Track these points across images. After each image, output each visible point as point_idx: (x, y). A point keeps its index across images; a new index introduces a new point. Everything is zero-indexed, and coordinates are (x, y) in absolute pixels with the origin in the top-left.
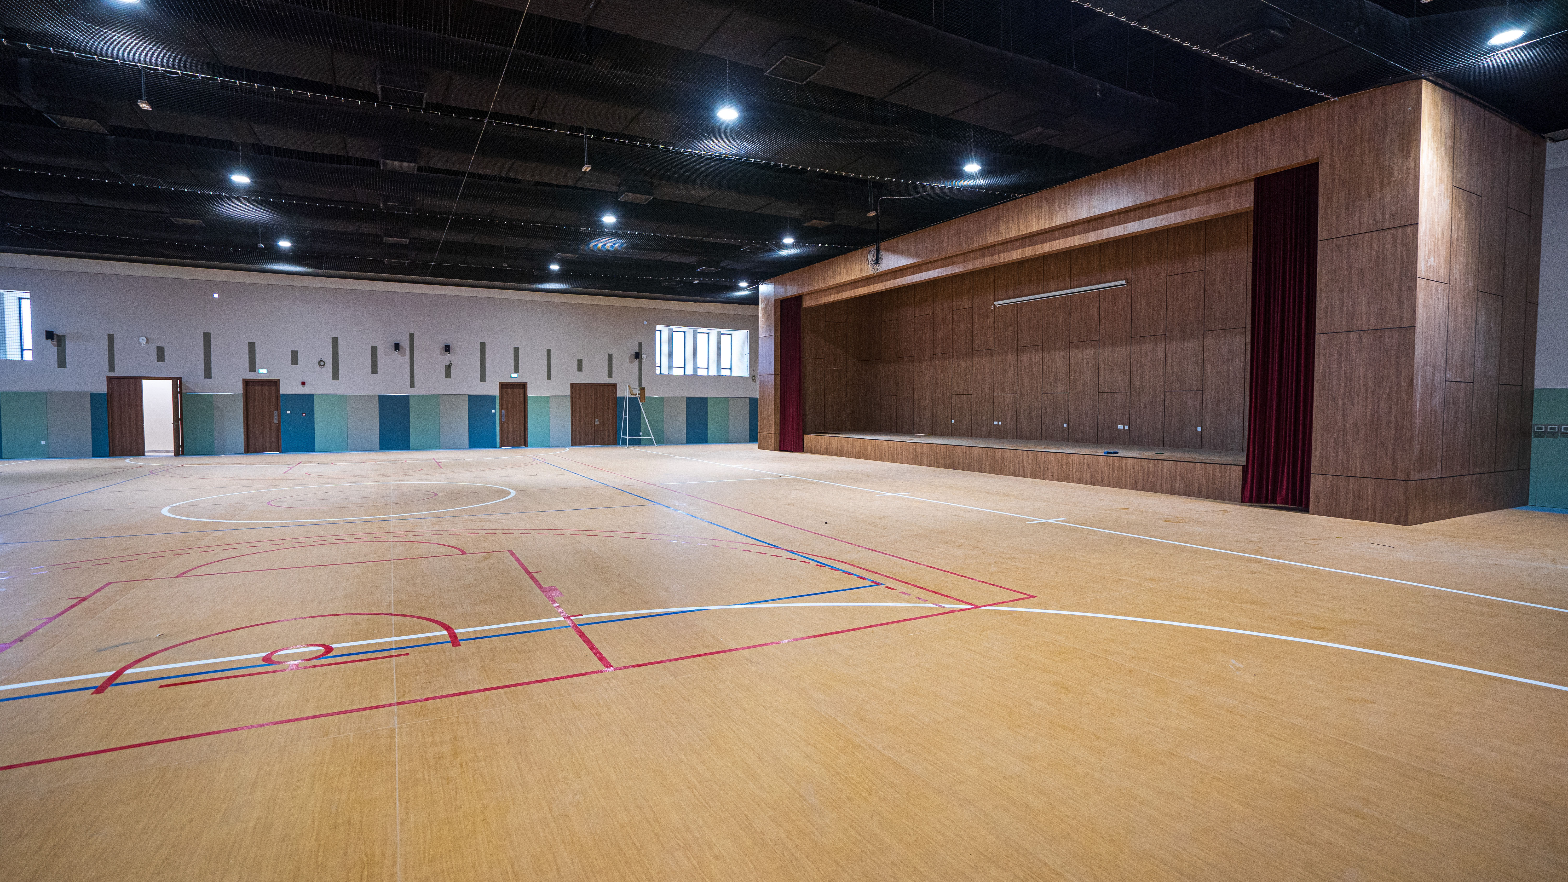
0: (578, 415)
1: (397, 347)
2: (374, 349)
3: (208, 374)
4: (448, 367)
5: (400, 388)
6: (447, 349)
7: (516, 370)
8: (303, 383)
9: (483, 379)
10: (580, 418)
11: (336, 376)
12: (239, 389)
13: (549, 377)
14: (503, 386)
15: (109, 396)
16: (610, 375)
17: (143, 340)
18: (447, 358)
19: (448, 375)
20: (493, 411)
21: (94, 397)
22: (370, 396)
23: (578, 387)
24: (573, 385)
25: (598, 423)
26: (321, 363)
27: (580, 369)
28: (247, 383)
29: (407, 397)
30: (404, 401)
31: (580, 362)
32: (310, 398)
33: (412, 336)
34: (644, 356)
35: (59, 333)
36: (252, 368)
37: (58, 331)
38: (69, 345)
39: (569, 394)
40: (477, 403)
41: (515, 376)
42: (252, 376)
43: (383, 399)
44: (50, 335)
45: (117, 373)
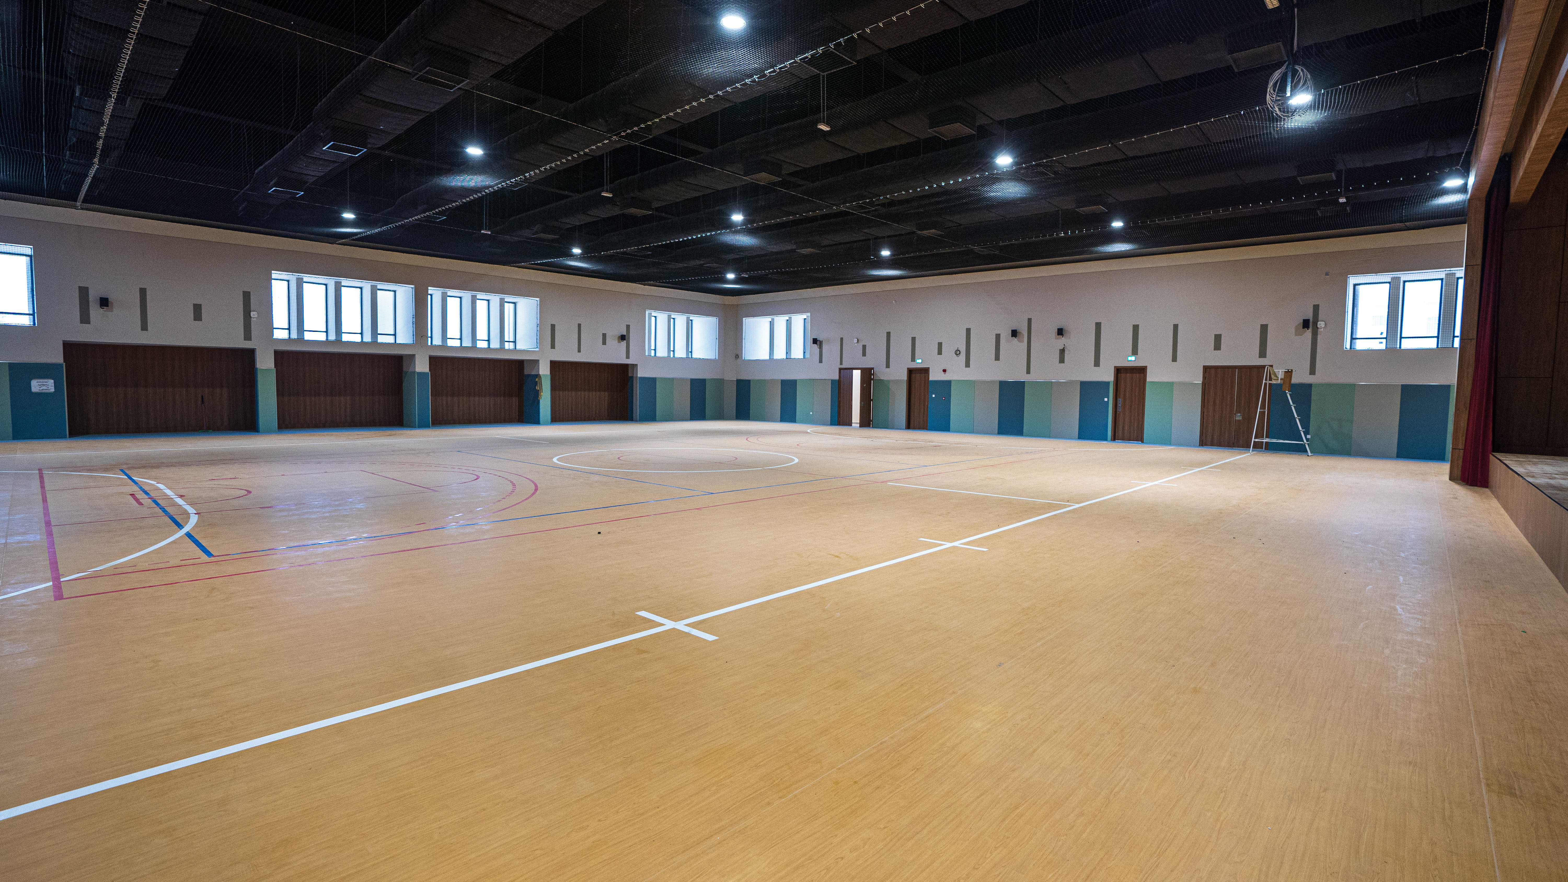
0: (1211, 408)
1: (1014, 333)
2: (998, 337)
3: (888, 366)
4: (1062, 351)
5: (1016, 374)
6: (1060, 332)
7: (1135, 352)
8: (944, 371)
9: (1097, 363)
10: (1214, 410)
11: (968, 365)
12: (905, 377)
13: (1174, 359)
14: (1119, 371)
15: (839, 381)
16: (1263, 354)
17: (855, 341)
18: (1061, 342)
19: (1062, 360)
20: (1106, 399)
21: (833, 381)
22: (992, 382)
23: (1213, 371)
24: (1206, 369)
25: (1241, 418)
26: (957, 353)
27: (1217, 347)
28: (911, 372)
29: (1022, 384)
30: (1019, 387)
31: (1218, 338)
32: (949, 383)
33: (1030, 320)
34: (1321, 324)
35: (821, 340)
36: (913, 359)
37: (820, 338)
38: (824, 347)
39: (1200, 381)
40: (1090, 391)
41: (1133, 358)
42: (913, 365)
43: (1003, 385)
44: (815, 341)
45: (843, 366)
